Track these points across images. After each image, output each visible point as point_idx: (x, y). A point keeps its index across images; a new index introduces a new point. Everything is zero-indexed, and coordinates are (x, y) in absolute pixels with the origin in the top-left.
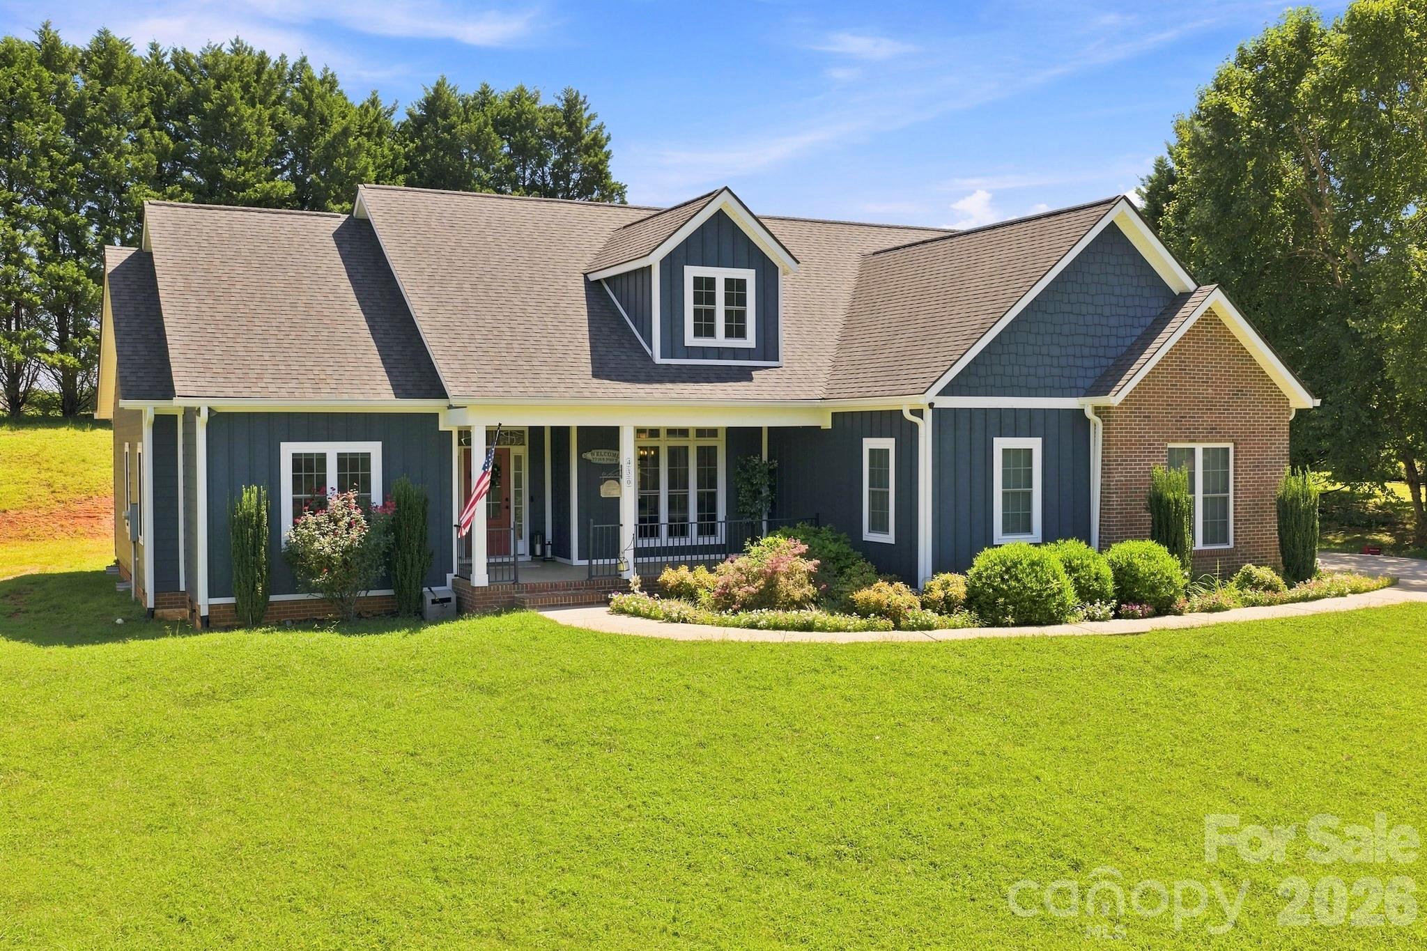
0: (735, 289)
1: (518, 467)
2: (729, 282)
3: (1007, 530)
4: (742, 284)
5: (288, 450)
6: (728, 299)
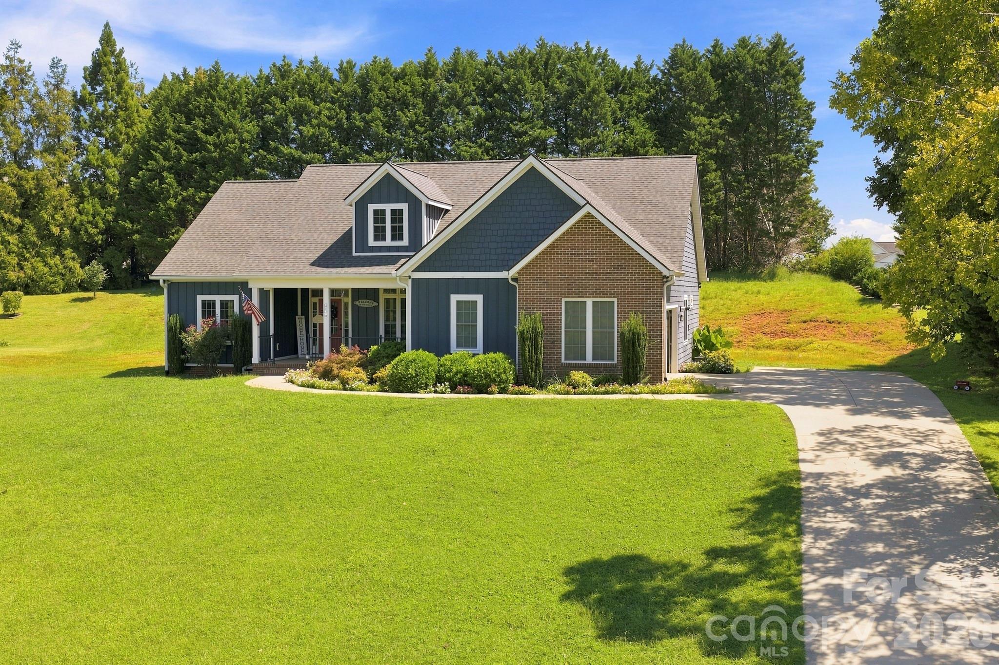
0: (397, 215)
1: (346, 308)
2: (393, 212)
3: (459, 345)
4: (401, 211)
5: (200, 298)
6: (393, 220)
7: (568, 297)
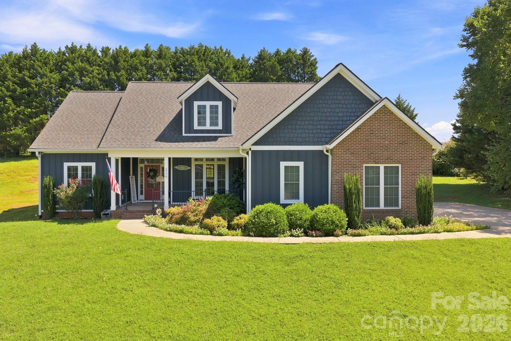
2: (211, 107)
3: (286, 198)
4: (217, 107)
5: (66, 165)
6: (211, 112)
7: (368, 163)
